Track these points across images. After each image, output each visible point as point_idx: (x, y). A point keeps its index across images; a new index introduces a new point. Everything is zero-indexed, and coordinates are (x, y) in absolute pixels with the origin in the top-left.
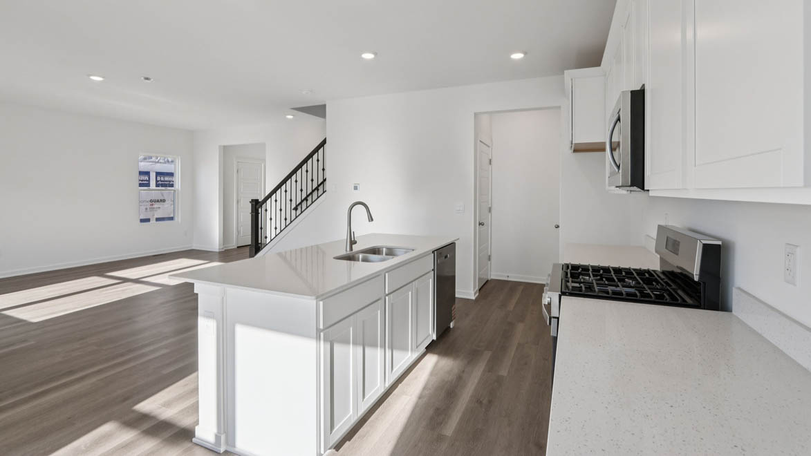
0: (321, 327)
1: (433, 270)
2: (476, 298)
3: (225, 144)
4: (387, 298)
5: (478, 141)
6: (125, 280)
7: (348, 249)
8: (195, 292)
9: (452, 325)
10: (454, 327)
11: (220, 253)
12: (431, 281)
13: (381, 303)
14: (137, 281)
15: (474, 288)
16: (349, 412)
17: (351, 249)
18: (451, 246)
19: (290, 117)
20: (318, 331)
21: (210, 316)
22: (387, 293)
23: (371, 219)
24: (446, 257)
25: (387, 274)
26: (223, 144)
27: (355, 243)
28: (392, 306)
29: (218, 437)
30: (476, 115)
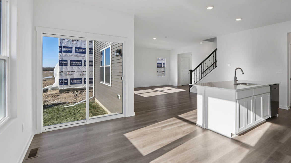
0: (237, 99)
1: (270, 92)
2: (289, 110)
3: (179, 53)
4: (254, 97)
5: (290, 44)
6: (157, 91)
7: (235, 83)
8: (197, 88)
9: (277, 115)
10: (278, 117)
11: (177, 86)
12: (269, 96)
13: (252, 97)
14: (160, 91)
15: (288, 105)
16: (243, 126)
17: (236, 82)
18: (277, 85)
19: (201, 43)
20: (236, 100)
21: (201, 94)
22: (254, 95)
23: (243, 73)
24: (275, 89)
25: (254, 89)
26: (178, 54)
27: (237, 81)
28: (255, 99)
29: (203, 125)
30: (288, 33)
